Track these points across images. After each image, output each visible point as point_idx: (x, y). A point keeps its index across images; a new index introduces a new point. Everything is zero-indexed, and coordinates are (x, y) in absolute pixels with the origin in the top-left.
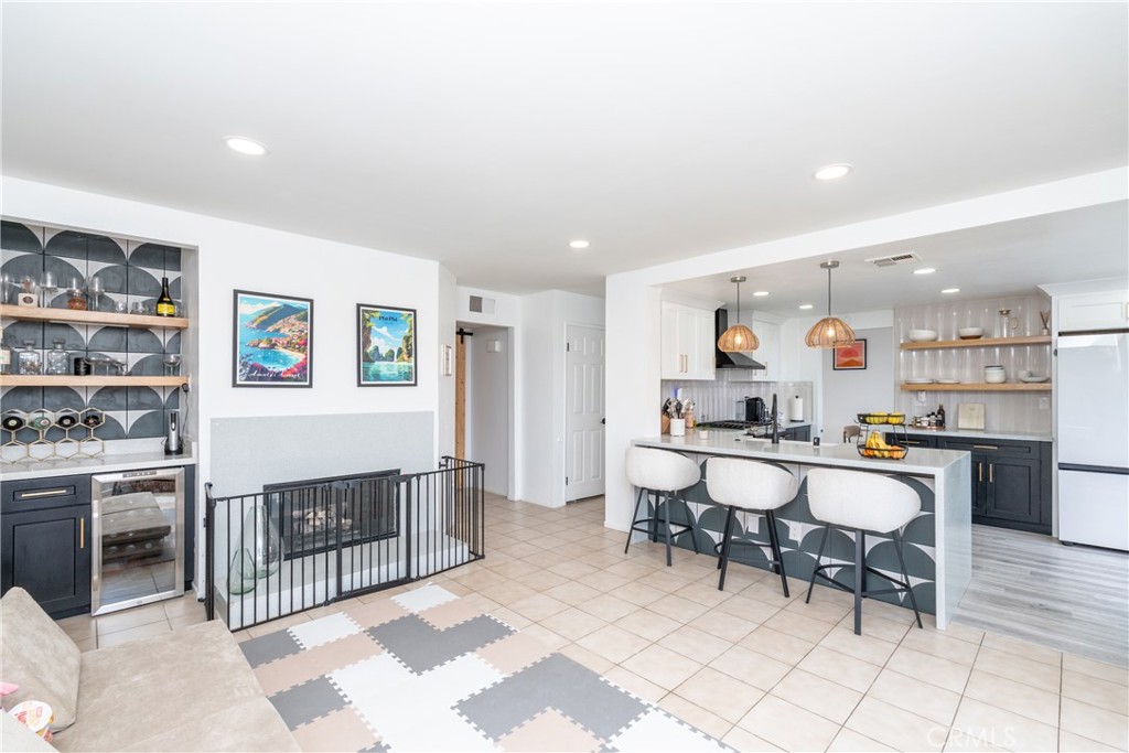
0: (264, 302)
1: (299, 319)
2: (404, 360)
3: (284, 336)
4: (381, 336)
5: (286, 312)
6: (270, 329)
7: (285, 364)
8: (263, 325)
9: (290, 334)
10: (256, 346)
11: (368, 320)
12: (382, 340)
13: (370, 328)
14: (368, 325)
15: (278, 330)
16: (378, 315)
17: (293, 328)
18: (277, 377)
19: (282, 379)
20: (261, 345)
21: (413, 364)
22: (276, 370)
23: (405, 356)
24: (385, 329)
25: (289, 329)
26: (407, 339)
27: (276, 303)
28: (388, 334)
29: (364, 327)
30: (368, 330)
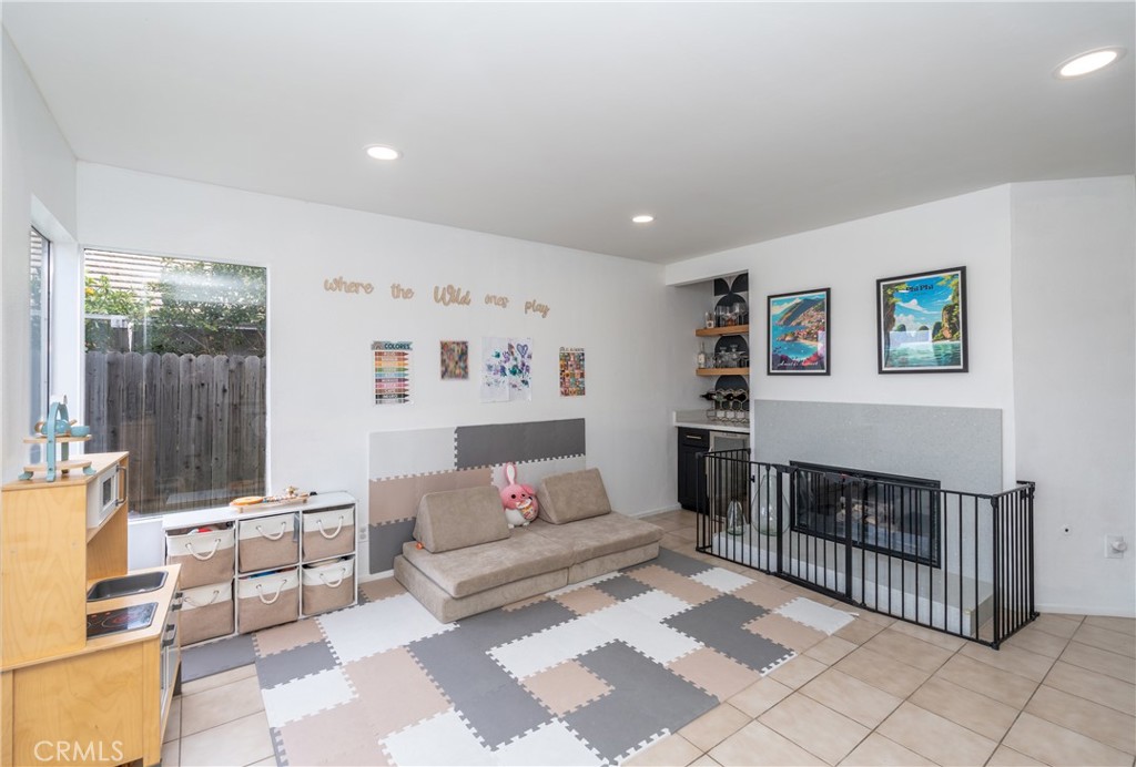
0: (788, 301)
1: (817, 310)
2: (945, 338)
3: (805, 328)
4: (907, 312)
5: (807, 304)
6: (794, 323)
7: (805, 353)
8: (788, 321)
9: (809, 325)
10: (783, 340)
11: (892, 296)
12: (910, 316)
13: (894, 304)
14: (892, 301)
15: (799, 324)
16: (905, 286)
17: (812, 320)
18: (799, 366)
19: (804, 368)
20: (787, 339)
21: (961, 342)
22: (798, 360)
23: (947, 334)
24: (914, 301)
25: (809, 320)
26: (950, 309)
27: (798, 299)
28: (919, 308)
29: (886, 305)
30: (890, 308)
